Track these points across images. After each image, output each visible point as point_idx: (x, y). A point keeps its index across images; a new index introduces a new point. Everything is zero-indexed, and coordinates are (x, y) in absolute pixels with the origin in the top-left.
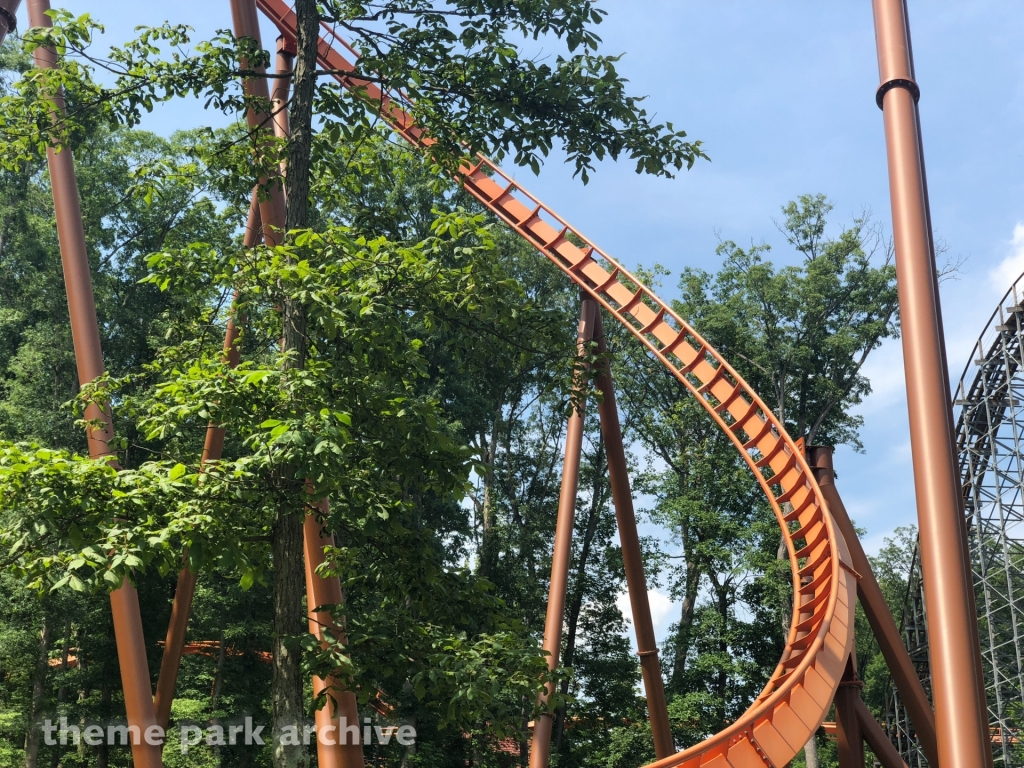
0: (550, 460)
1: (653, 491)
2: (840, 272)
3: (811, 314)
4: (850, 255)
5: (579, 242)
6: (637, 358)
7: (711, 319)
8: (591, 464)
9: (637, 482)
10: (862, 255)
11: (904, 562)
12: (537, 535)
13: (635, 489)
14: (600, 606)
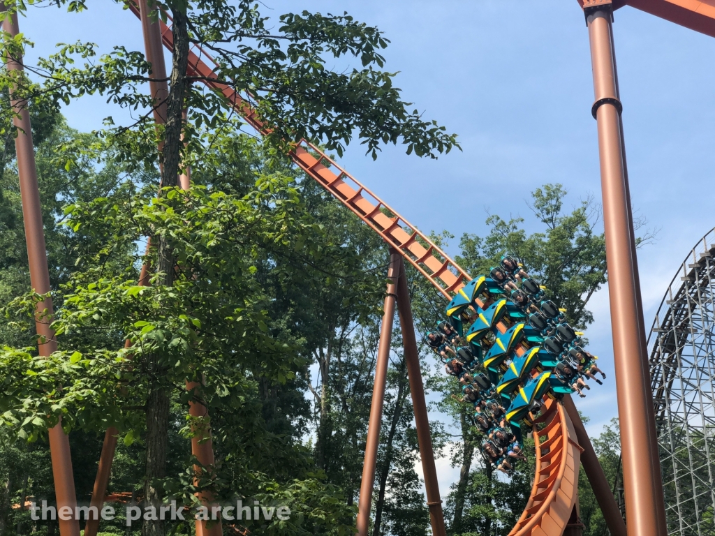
0: (369, 367)
1: (440, 389)
2: (572, 238)
3: (552, 267)
4: (579, 226)
5: (389, 214)
6: (430, 296)
7: (482, 269)
8: (397, 370)
9: (429, 382)
10: (587, 226)
11: (617, 442)
12: (358, 420)
13: (428, 388)
14: (403, 470)
